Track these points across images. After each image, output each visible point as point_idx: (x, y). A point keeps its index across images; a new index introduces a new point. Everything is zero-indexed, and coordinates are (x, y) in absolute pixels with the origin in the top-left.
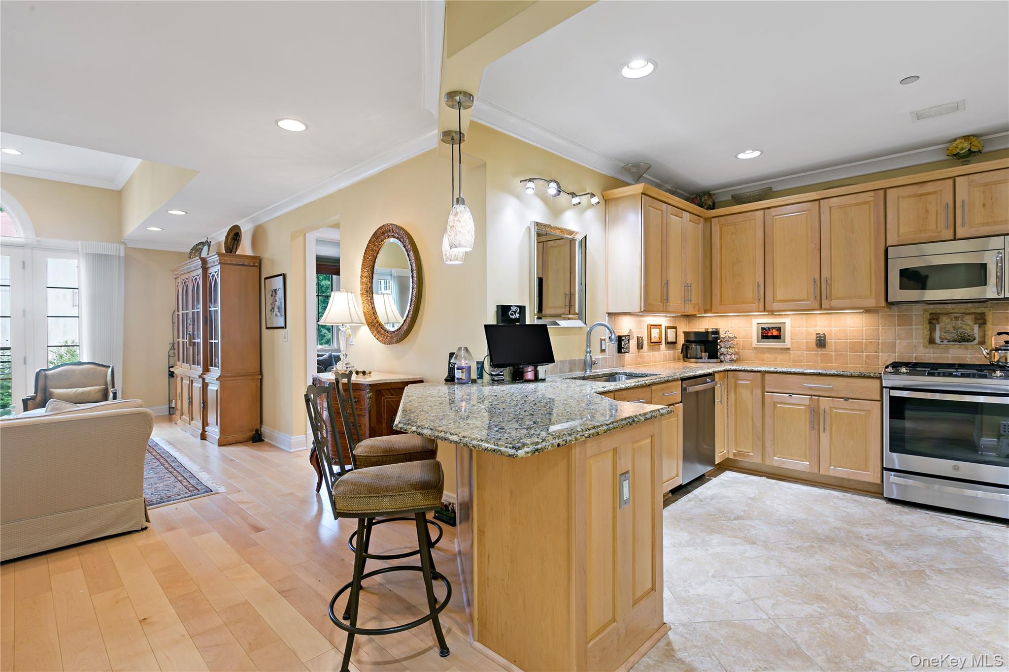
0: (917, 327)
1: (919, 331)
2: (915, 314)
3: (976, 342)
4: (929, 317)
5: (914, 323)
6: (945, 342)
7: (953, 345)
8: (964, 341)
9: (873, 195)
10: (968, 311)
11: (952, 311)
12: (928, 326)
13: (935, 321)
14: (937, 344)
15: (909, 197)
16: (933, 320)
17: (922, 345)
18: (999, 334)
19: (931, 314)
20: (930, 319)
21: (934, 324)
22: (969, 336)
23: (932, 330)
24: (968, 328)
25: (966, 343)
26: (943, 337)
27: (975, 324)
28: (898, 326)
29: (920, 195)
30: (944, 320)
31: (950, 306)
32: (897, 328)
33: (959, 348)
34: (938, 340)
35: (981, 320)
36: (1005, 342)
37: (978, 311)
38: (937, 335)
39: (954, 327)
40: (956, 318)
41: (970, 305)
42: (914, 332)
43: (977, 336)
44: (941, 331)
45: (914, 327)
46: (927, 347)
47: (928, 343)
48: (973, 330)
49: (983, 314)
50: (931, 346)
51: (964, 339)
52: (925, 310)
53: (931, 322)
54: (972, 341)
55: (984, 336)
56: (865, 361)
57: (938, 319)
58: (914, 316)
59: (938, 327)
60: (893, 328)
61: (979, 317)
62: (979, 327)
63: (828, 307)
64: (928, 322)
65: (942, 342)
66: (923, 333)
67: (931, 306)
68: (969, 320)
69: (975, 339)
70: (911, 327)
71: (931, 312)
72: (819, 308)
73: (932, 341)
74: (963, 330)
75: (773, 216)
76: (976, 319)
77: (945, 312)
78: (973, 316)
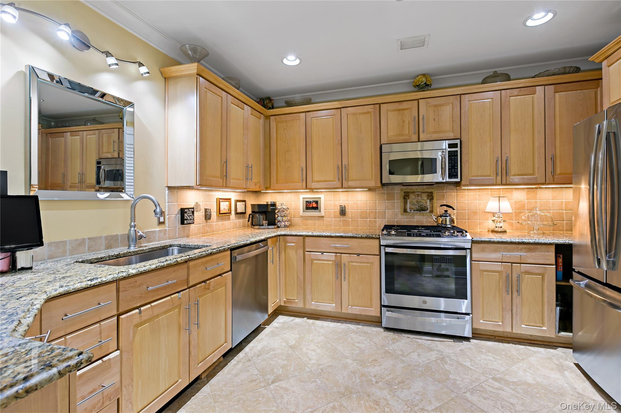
0: (397, 201)
1: (398, 203)
2: (396, 193)
3: (428, 211)
4: (403, 195)
5: (396, 198)
6: (412, 211)
7: (416, 213)
9: (373, 108)
10: (424, 191)
11: (416, 191)
12: (403, 200)
13: (407, 197)
14: (408, 212)
15: (394, 110)
16: (406, 196)
17: (400, 213)
18: (441, 206)
19: (405, 192)
20: (404, 196)
21: (407, 199)
22: (425, 207)
23: (405, 203)
24: (424, 201)
25: (423, 212)
26: (411, 208)
27: (428, 199)
28: (387, 200)
29: (400, 110)
30: (412, 196)
31: (414, 187)
32: (386, 201)
33: (420, 215)
34: (408, 210)
35: (431, 197)
36: (445, 211)
37: (429, 191)
38: (408, 206)
39: (417, 201)
40: (418, 195)
41: (425, 187)
42: (396, 205)
43: (428, 207)
44: (410, 202)
45: (396, 201)
46: (403, 215)
47: (403, 212)
48: (426, 203)
49: (432, 193)
50: (405, 213)
51: (422, 209)
52: (401, 190)
53: (405, 198)
54: (427, 210)
55: (432, 207)
56: (369, 225)
57: (408, 196)
58: (395, 193)
59: (408, 201)
60: (384, 202)
61: (429, 194)
62: (430, 201)
63: (347, 187)
64: (403, 198)
65: (411, 211)
66: (401, 205)
67: (405, 187)
68: (425, 196)
69: (428, 209)
70: (394, 201)
72: (341, 187)
73: (405, 211)
74: (422, 203)
75: (312, 118)
76: (428, 196)
77: (412, 191)
78: (427, 194)
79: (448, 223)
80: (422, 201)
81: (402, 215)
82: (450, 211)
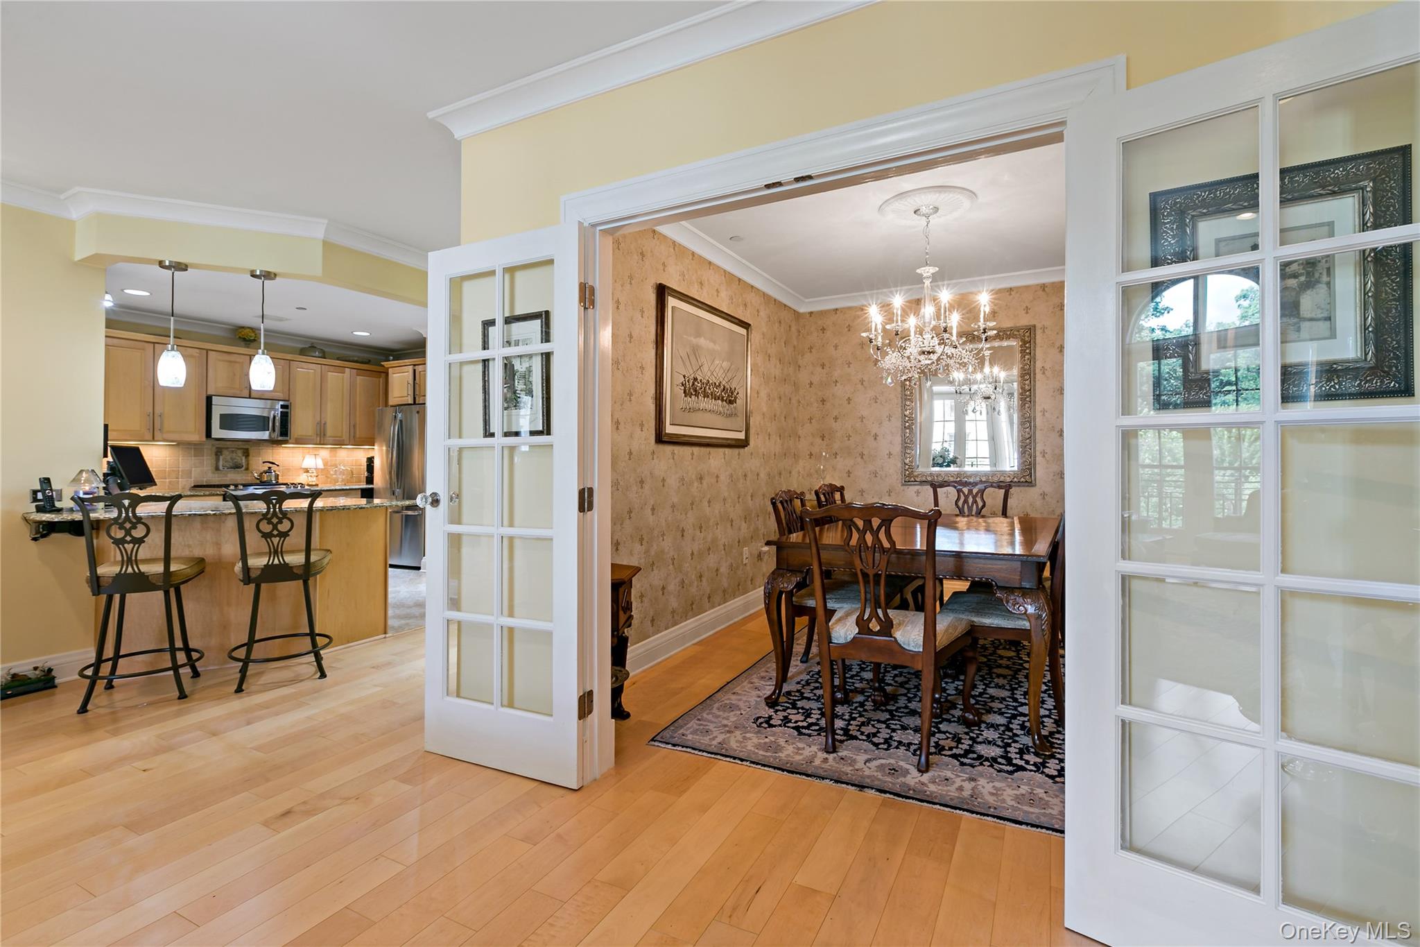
0: (207, 457)
1: (208, 461)
2: (206, 448)
3: (243, 468)
5: (205, 455)
6: (226, 468)
7: (231, 471)
8: (237, 468)
9: (198, 352)
10: (239, 447)
11: (230, 447)
12: (214, 457)
13: (219, 454)
14: (220, 470)
16: (218, 453)
17: (211, 470)
18: (264, 462)
19: (217, 448)
20: (216, 452)
21: (219, 456)
22: (238, 464)
23: (217, 460)
25: (238, 470)
26: (224, 465)
27: (243, 456)
28: (194, 456)
29: (230, 362)
30: (226, 452)
31: (228, 443)
32: (193, 458)
33: (234, 473)
34: (221, 468)
35: (246, 453)
36: (267, 468)
37: (245, 447)
38: (221, 463)
39: (231, 458)
40: (233, 451)
41: (240, 443)
42: (205, 462)
43: (244, 464)
44: (223, 460)
45: (205, 458)
47: (215, 470)
48: (242, 460)
49: (248, 449)
50: (217, 472)
51: (237, 467)
52: (213, 445)
53: (216, 455)
55: (248, 464)
56: (169, 487)
57: (221, 452)
58: (205, 450)
59: (221, 458)
60: (190, 459)
62: (246, 458)
63: (161, 439)
65: (223, 468)
66: (212, 462)
67: (218, 442)
68: (240, 453)
70: (203, 458)
71: (217, 446)
72: (151, 439)
73: (217, 469)
74: (236, 460)
76: (244, 453)
77: (226, 446)
78: (242, 450)
79: (273, 479)
80: (237, 458)
81: (214, 473)
82: (274, 468)
